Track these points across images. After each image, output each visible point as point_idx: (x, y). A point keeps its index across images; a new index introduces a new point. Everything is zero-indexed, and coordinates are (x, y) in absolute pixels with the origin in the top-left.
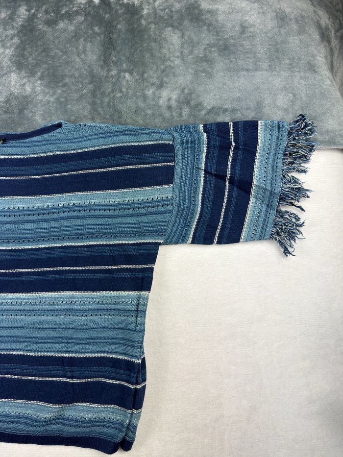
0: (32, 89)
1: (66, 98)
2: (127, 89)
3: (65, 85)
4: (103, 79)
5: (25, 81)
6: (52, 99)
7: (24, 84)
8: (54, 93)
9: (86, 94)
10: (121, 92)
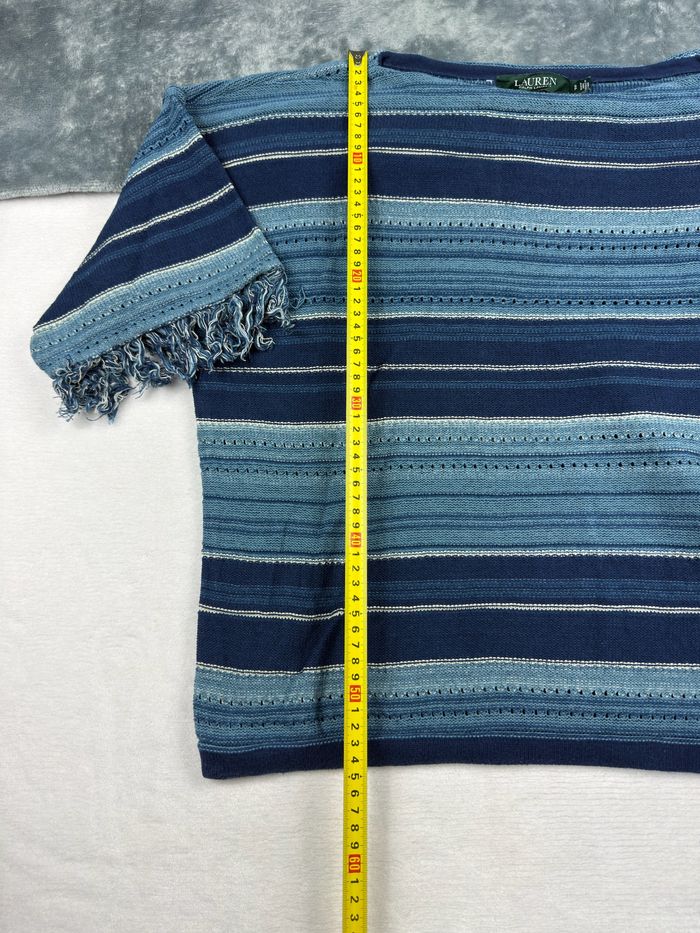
0: (462, 30)
1: (537, 45)
2: (665, 31)
3: (530, 23)
4: (611, 11)
5: (444, 14)
6: (506, 47)
7: (443, 21)
8: (509, 37)
9: (576, 39)
10: (654, 34)
